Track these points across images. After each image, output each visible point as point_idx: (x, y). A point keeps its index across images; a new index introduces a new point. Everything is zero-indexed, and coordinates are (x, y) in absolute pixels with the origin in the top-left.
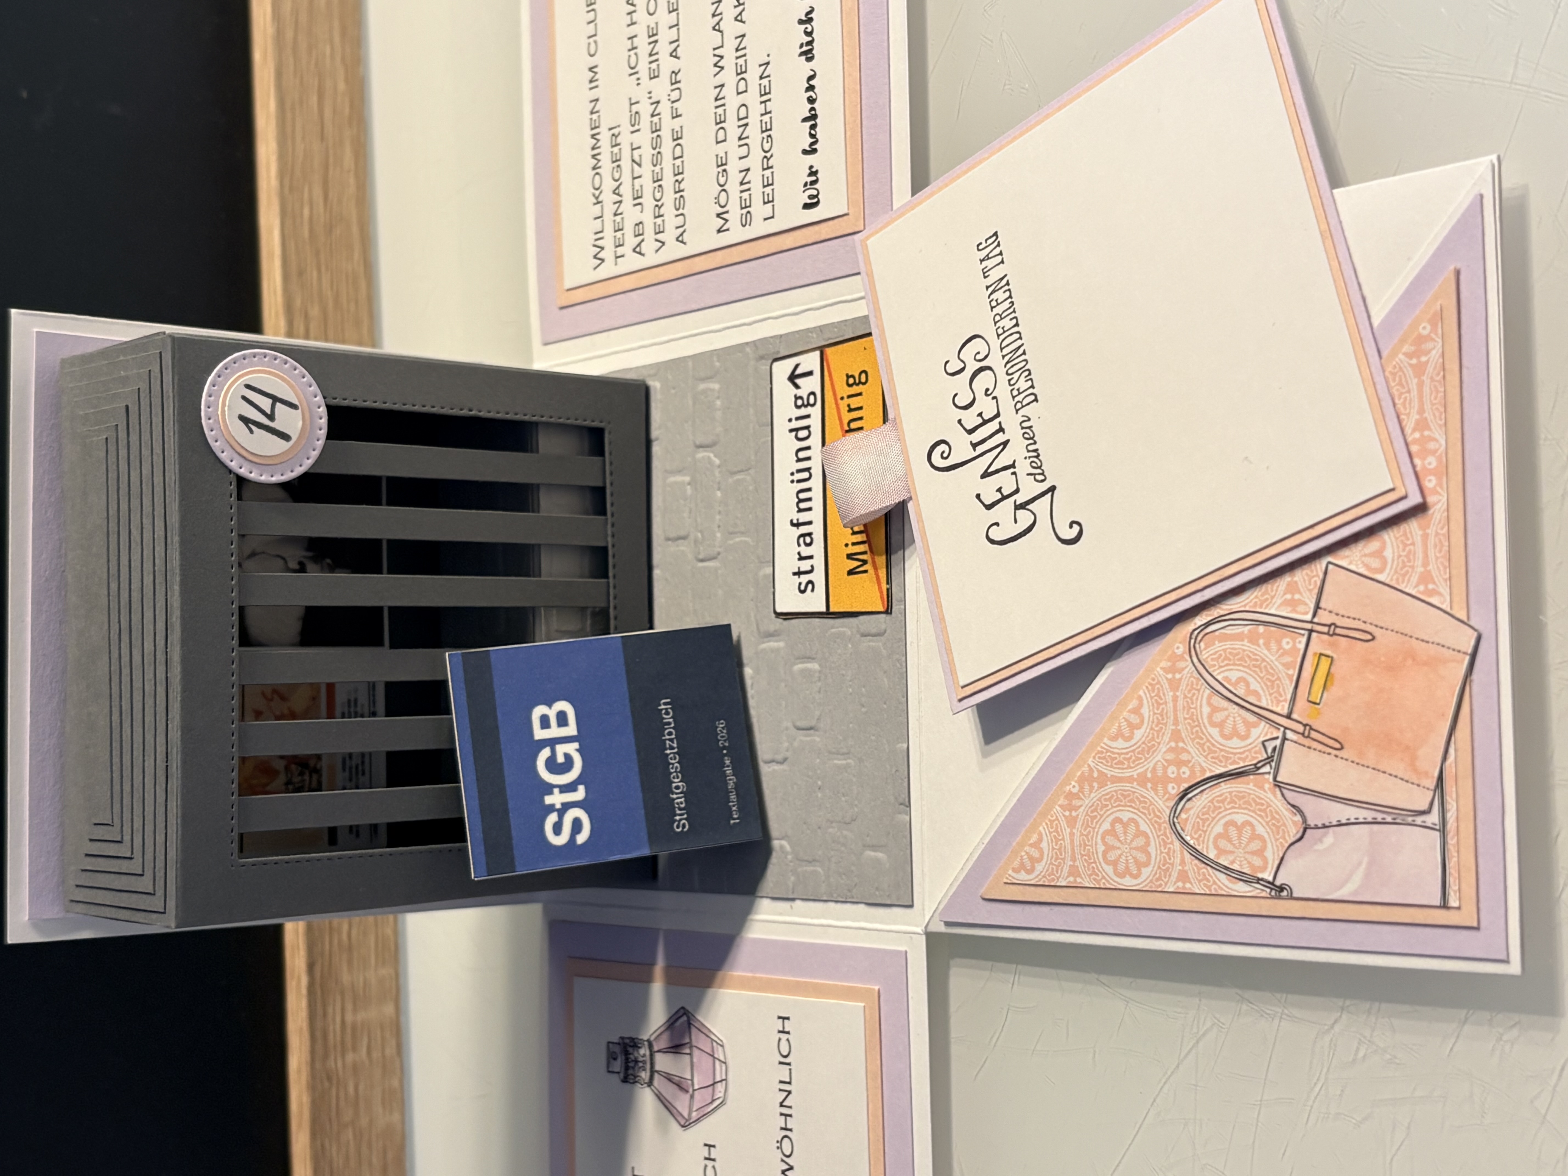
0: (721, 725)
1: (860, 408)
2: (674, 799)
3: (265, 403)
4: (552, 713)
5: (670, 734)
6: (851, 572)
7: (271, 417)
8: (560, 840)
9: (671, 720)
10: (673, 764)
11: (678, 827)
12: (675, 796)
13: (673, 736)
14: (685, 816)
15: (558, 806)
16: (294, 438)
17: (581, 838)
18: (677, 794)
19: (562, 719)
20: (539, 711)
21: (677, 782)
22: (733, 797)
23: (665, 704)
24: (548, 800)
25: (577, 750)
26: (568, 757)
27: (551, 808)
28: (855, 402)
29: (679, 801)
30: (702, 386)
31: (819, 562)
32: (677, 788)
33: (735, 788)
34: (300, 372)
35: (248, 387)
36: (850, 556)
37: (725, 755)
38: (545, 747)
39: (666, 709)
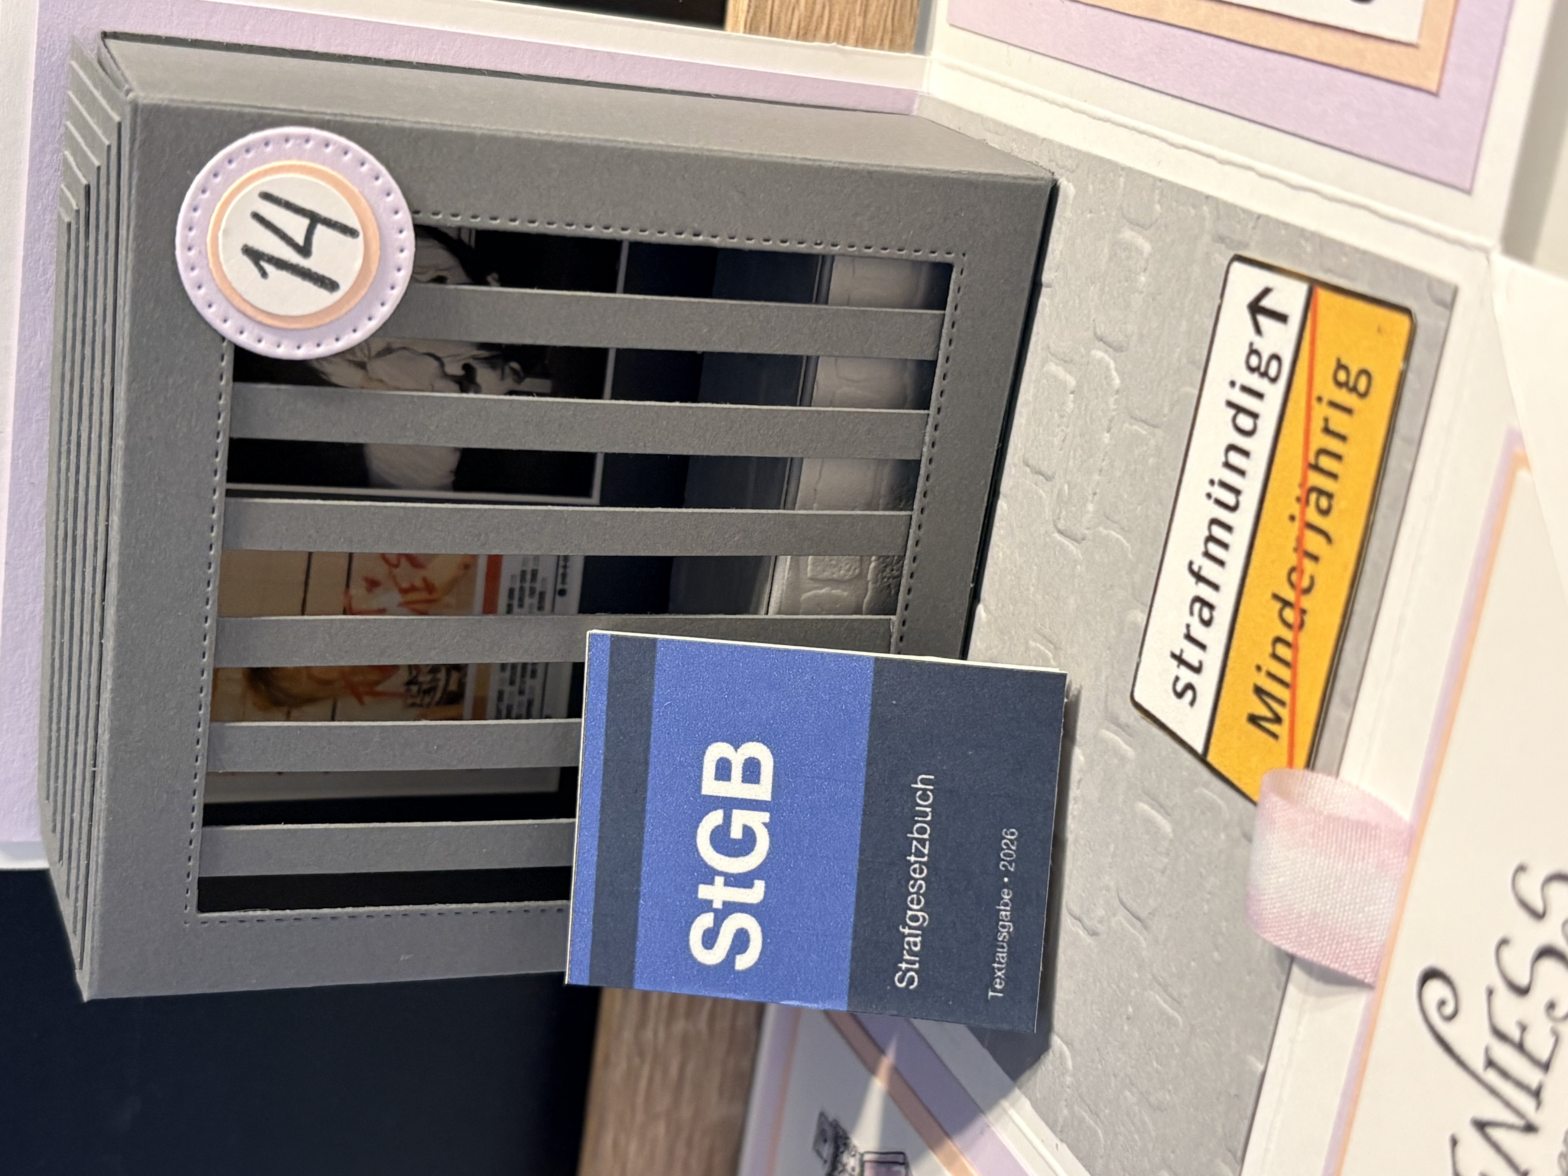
0: (1010, 836)
1: (1343, 438)
2: (904, 936)
3: (296, 227)
4: (737, 758)
5: (922, 831)
6: (1253, 719)
7: (305, 250)
8: (712, 957)
9: (928, 810)
10: (916, 880)
11: (901, 980)
12: (907, 931)
13: (926, 836)
14: (917, 966)
15: (717, 905)
16: (344, 288)
17: (744, 962)
18: (910, 928)
19: (752, 771)
20: (717, 751)
21: (915, 909)
22: (1002, 955)
23: (923, 781)
24: (704, 892)
25: (765, 824)
26: (748, 831)
27: (707, 906)
28: (1338, 421)
29: (912, 939)
30: (1128, 234)
31: (1212, 661)
32: (915, 918)
33: (1008, 943)
34: (372, 169)
35: (267, 196)
36: (1259, 691)
37: (1005, 886)
38: (715, 809)
39: (925, 790)
